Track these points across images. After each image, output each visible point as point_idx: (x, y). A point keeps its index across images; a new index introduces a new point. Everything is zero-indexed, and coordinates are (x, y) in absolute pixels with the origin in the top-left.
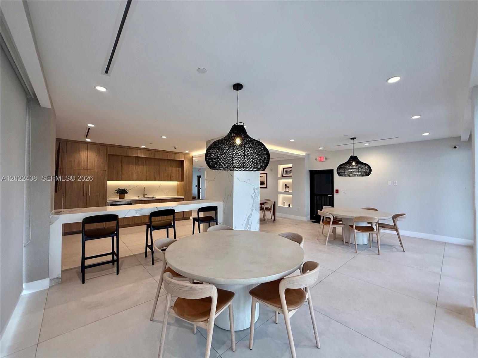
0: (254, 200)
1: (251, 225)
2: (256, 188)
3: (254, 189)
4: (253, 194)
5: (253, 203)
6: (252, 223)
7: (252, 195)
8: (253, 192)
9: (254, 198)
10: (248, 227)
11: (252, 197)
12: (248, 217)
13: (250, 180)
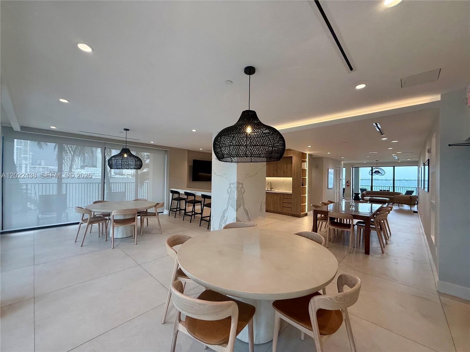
0: (229, 195)
1: (226, 220)
2: (232, 183)
3: (229, 184)
4: (229, 189)
5: (229, 198)
6: (227, 218)
7: (227, 190)
8: (229, 187)
9: (230, 194)
10: (224, 221)
11: (228, 191)
12: (224, 211)
13: (225, 174)
